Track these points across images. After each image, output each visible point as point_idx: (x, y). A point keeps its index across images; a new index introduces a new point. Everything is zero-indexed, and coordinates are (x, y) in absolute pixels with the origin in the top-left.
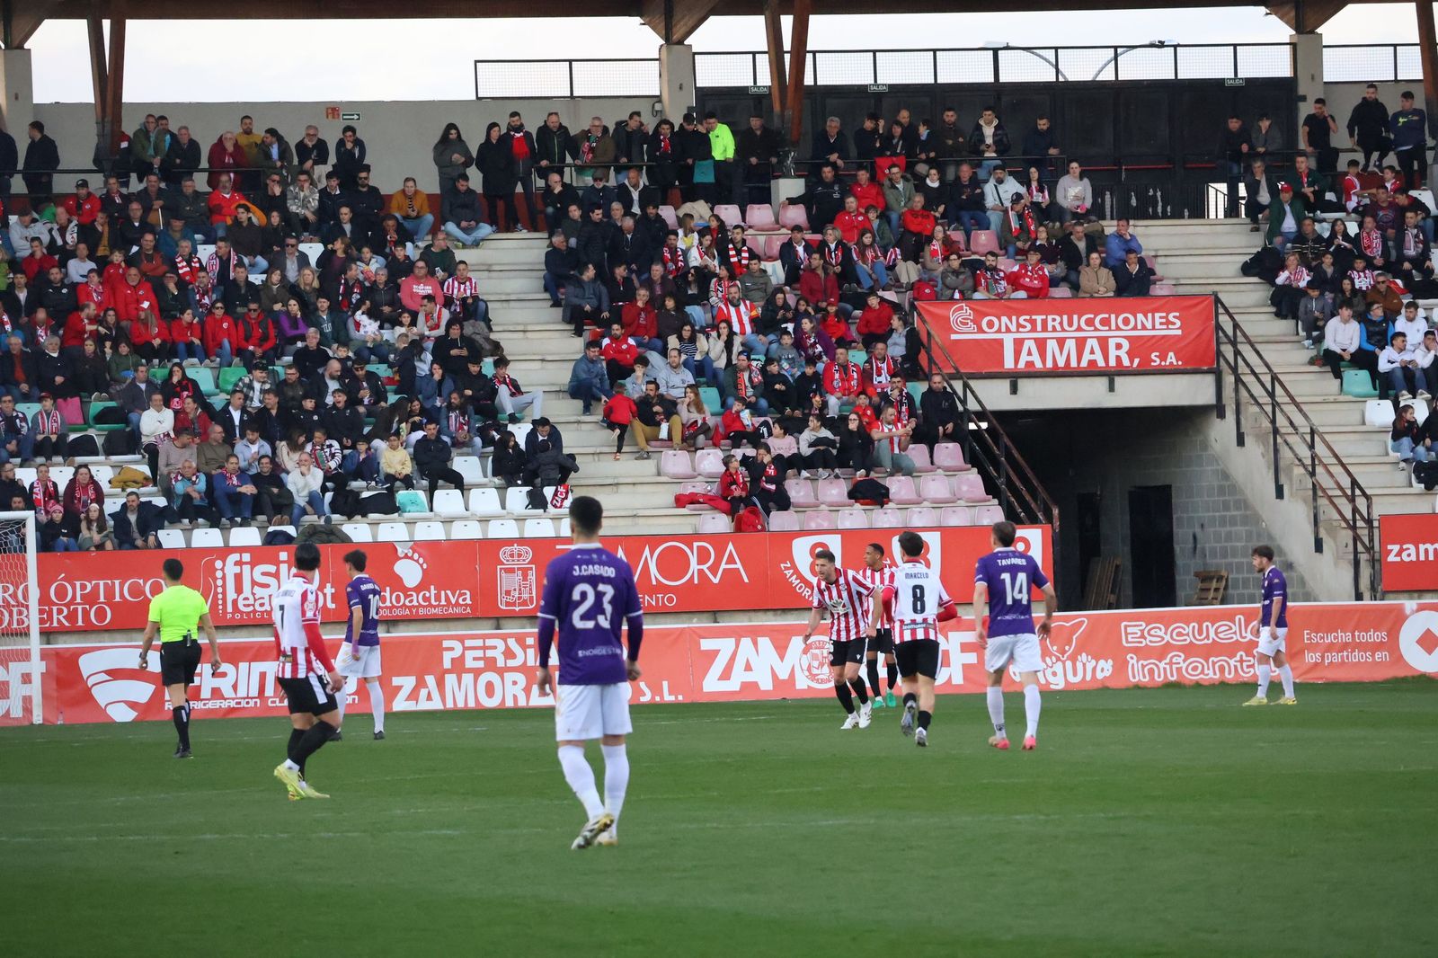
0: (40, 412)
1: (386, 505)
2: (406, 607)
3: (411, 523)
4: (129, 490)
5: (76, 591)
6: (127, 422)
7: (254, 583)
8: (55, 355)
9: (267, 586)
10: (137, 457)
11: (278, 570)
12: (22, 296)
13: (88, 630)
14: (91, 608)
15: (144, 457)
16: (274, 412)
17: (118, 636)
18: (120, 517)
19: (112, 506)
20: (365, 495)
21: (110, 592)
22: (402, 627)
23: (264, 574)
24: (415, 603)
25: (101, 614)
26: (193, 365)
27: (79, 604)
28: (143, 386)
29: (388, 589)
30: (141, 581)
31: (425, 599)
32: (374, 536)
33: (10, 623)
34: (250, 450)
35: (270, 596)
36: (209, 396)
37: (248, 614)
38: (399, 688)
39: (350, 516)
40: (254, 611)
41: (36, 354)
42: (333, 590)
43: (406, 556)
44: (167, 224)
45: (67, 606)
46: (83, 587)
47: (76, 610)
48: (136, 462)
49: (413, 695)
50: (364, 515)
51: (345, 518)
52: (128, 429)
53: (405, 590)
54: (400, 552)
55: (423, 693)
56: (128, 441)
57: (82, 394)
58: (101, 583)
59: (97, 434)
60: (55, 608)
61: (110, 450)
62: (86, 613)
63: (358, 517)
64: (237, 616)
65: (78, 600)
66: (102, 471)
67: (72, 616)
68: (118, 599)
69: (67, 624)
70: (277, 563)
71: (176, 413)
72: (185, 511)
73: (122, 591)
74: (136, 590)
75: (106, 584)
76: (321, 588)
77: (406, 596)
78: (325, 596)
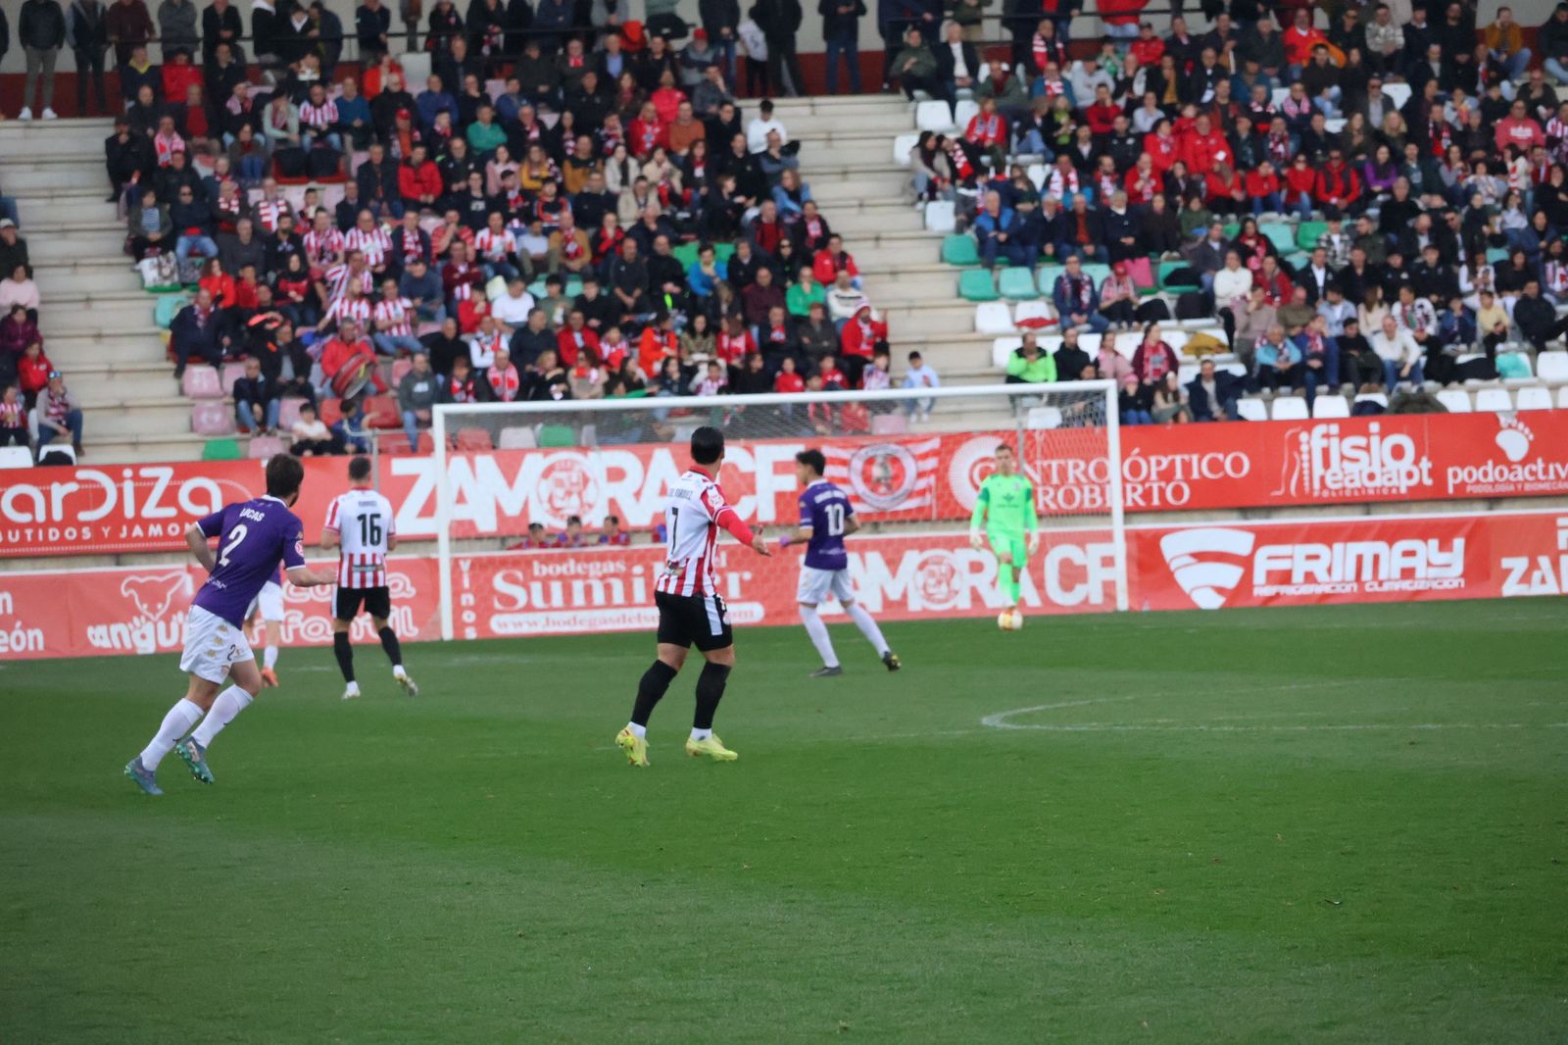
1: (1486, 370)
2: (1511, 482)
3: (1513, 390)
4: (1205, 357)
5: (1152, 466)
6: (1200, 284)
7: (1343, 457)
8: (1121, 211)
9: (1356, 460)
10: (1211, 321)
11: (1369, 443)
12: (1085, 149)
13: (1165, 509)
14: (1167, 486)
15: (1219, 321)
16: (1360, 271)
17: (1196, 515)
18: (1195, 388)
19: (1187, 374)
20: (1461, 360)
21: (1187, 467)
22: (1505, 504)
23: (1353, 447)
24: (1520, 478)
25: (1178, 492)
26: (1267, 221)
27: (1155, 481)
28: (1216, 246)
29: (1490, 462)
30: (1220, 456)
31: (1532, 473)
32: (1473, 404)
33: (1082, 502)
34: (1334, 313)
35: (1361, 472)
36: (1289, 253)
37: (1337, 491)
38: (1508, 571)
39: (1445, 383)
40: (1344, 489)
41: (1101, 211)
42: (1430, 465)
43: (1510, 427)
44: (1240, 66)
45: (1143, 483)
46: (1159, 463)
47: (1151, 488)
48: (1211, 327)
49: (1526, 578)
50: (1461, 381)
51: (1439, 385)
52: (1201, 292)
53: (1509, 464)
54: (1503, 420)
55: (1536, 575)
56: (1200, 305)
57: (1152, 254)
58: (1178, 459)
59: (1169, 298)
60: (1129, 486)
61: (1183, 313)
62: (1162, 492)
63: (1454, 384)
64: (1325, 494)
65: (1154, 476)
66: (1174, 334)
68: (1195, 475)
69: (1141, 503)
70: (1367, 434)
71: (1255, 273)
72: (1266, 380)
73: (1201, 467)
74: (1215, 466)
75: (1183, 460)
76: (1417, 462)
77: (1511, 471)
78: (1421, 471)
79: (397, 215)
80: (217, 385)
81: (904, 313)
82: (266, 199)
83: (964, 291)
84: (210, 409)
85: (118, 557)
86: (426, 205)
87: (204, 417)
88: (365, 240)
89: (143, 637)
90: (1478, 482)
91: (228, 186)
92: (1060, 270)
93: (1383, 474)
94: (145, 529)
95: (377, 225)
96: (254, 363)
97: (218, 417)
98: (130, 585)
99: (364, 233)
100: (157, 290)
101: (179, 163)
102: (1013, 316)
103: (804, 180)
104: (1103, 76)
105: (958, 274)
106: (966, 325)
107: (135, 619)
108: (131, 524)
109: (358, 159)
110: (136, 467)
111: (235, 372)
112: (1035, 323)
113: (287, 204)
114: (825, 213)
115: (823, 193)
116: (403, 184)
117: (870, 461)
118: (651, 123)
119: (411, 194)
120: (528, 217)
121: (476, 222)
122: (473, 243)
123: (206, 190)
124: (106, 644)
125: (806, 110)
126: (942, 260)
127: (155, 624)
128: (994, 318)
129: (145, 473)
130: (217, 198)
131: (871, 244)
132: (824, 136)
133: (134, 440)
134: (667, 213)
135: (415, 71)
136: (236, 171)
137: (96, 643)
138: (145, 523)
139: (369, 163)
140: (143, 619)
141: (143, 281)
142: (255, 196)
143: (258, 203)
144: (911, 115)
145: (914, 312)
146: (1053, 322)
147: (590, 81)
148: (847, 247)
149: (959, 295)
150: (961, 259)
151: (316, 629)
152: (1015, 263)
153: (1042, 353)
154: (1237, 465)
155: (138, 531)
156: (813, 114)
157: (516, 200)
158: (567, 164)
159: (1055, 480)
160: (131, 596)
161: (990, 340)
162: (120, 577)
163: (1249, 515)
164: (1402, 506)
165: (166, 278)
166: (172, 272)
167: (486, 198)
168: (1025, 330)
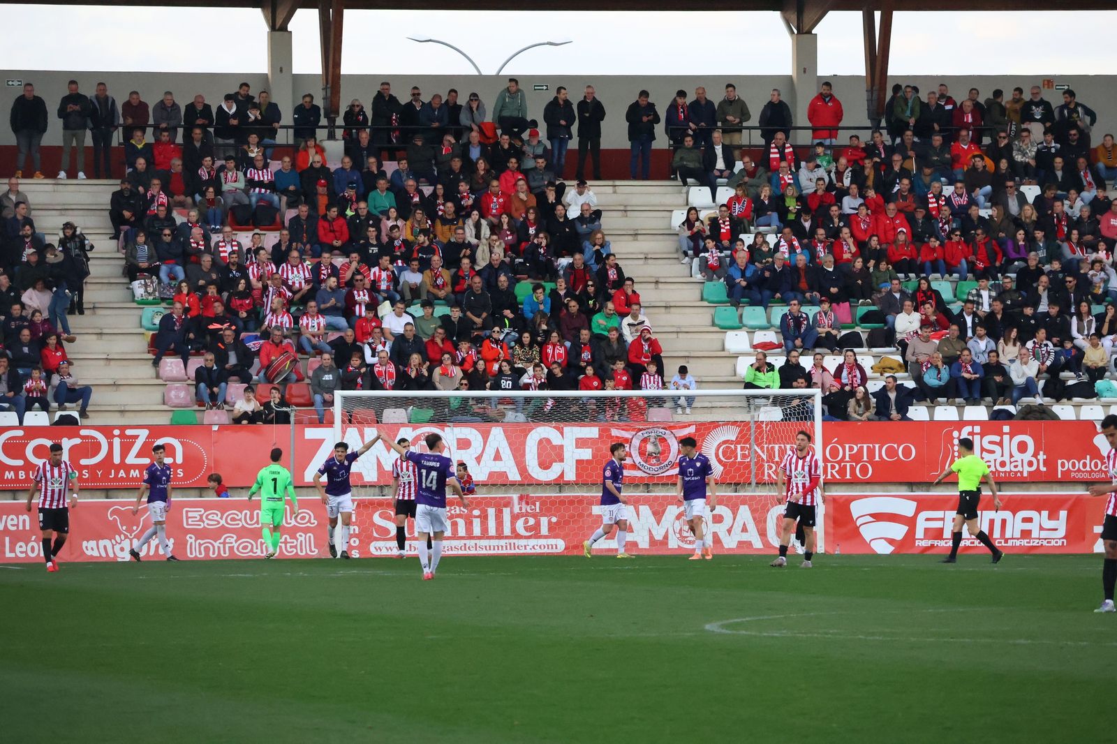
0: (820, 313)
1: (1087, 391)
2: (1103, 471)
3: (1107, 406)
4: (887, 375)
5: (846, 451)
6: (885, 322)
7: (983, 449)
8: (831, 270)
10: (893, 349)
11: (1002, 440)
12: (807, 225)
13: (854, 482)
14: (856, 465)
15: (898, 349)
16: (999, 317)
17: (876, 487)
20: (1070, 383)
21: (871, 452)
23: (991, 443)
25: (864, 470)
26: (936, 279)
27: (848, 462)
28: (898, 295)
29: (1088, 457)
30: (896, 446)
32: (1077, 415)
34: (980, 346)
35: (995, 460)
36: (949, 303)
38: (1098, 535)
39: (1058, 399)
41: (816, 268)
42: (1045, 457)
44: (919, 169)
45: (839, 463)
46: (851, 449)
47: (845, 466)
48: (892, 353)
50: (1069, 399)
51: (1054, 400)
52: (886, 328)
53: (1100, 458)
54: (1099, 428)
56: (885, 337)
57: (851, 300)
58: (865, 446)
59: (863, 331)
60: (829, 465)
61: (872, 344)
62: (853, 469)
63: (1065, 400)
65: (847, 459)
66: (867, 359)
67: (842, 471)
68: (877, 459)
69: (838, 477)
70: (1001, 434)
72: (928, 393)
73: (881, 452)
74: (891, 452)
75: (868, 447)
76: (1035, 455)
77: (1103, 463)
78: (1038, 461)
79: (316, 255)
80: (183, 371)
81: (674, 336)
82: (224, 241)
83: (717, 322)
84: (177, 388)
85: (107, 491)
86: (337, 248)
87: (173, 393)
88: (293, 273)
89: (122, 549)
90: (1079, 470)
91: (197, 232)
92: (786, 310)
93: (1011, 463)
94: (127, 473)
95: (302, 261)
96: (211, 356)
97: (182, 394)
98: (115, 512)
99: (292, 266)
100: (145, 303)
101: (162, 213)
102: (751, 341)
103: (607, 238)
104: (821, 172)
105: (712, 310)
106: (719, 346)
107: (117, 537)
108: (118, 468)
109: (290, 214)
110: (123, 428)
111: (196, 363)
112: (767, 346)
113: (239, 245)
114: (620, 263)
115: (620, 248)
116: (321, 232)
117: (645, 441)
118: (497, 196)
119: (325, 240)
120: (407, 259)
121: (371, 261)
122: (369, 275)
123: (181, 233)
124: (96, 554)
125: (610, 190)
126: (702, 299)
127: (131, 540)
128: (737, 341)
129: (129, 432)
130: (189, 239)
131: (653, 286)
132: (622, 208)
133: (123, 409)
134: (507, 260)
135: (333, 152)
136: (204, 220)
137: (89, 553)
138: (128, 468)
139: (298, 217)
140: (123, 537)
141: (134, 296)
142: (215, 238)
143: (217, 244)
144: (685, 195)
145: (681, 335)
146: (779, 346)
147: (457, 164)
148: (636, 287)
149: (713, 324)
150: (716, 299)
151: (245, 548)
152: (753, 303)
153: (771, 367)
154: (907, 452)
155: (122, 474)
156: (615, 192)
157: (400, 247)
158: (438, 222)
159: (777, 459)
160: (115, 519)
161: (735, 356)
162: (108, 506)
163: (914, 488)
164: (1025, 486)
165: (150, 294)
166: (155, 290)
167: (379, 244)
168: (759, 350)
